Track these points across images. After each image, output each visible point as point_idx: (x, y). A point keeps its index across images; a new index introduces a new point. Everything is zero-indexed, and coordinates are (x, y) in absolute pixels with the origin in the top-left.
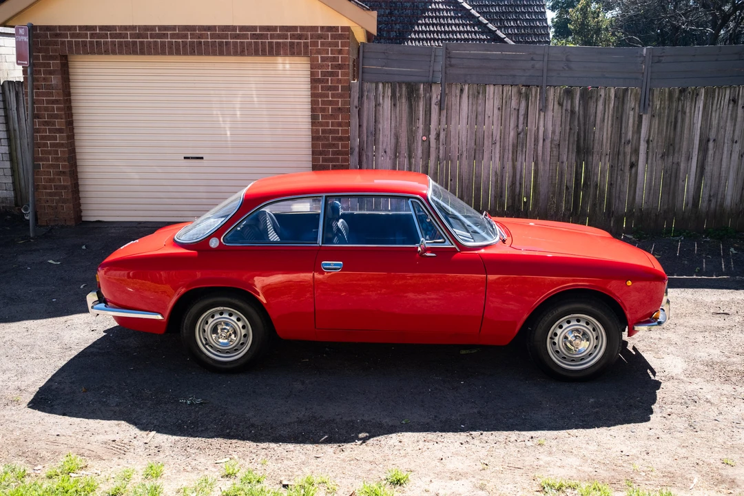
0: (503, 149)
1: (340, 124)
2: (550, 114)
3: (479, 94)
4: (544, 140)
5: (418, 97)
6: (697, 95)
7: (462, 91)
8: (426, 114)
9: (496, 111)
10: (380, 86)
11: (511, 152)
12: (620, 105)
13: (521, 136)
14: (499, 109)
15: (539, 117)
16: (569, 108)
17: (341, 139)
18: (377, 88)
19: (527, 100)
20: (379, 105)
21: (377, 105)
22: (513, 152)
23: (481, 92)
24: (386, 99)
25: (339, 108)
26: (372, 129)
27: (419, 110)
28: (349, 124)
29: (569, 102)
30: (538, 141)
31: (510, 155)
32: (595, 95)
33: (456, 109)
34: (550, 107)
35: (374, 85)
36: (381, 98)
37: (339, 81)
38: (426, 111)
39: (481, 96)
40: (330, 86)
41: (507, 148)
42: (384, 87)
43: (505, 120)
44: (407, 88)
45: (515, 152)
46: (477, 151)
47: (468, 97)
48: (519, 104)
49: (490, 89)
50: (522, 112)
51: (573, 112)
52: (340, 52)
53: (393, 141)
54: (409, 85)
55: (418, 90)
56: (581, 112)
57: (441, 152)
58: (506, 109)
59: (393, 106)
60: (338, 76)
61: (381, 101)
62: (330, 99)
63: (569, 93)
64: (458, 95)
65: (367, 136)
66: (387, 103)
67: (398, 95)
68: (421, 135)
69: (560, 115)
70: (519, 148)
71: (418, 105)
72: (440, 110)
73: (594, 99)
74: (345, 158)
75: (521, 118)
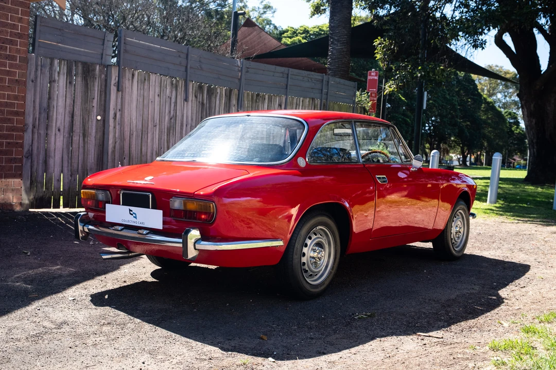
0: (161, 132)
1: (16, 98)
2: (190, 103)
3: (144, 81)
4: (186, 126)
5: (93, 77)
6: (264, 99)
7: (133, 75)
8: (101, 95)
9: (157, 97)
10: (56, 62)
11: (166, 134)
12: (228, 102)
13: (172, 120)
14: (158, 95)
15: (184, 106)
16: (201, 100)
17: (17, 114)
18: (52, 64)
19: (176, 90)
20: (54, 81)
21: (52, 81)
22: (167, 135)
23: (147, 79)
24: (61, 76)
25: (17, 80)
26: (45, 105)
27: (94, 90)
28: (24, 98)
29: (201, 95)
30: (183, 126)
31: (166, 137)
32: (215, 92)
33: (129, 92)
34: (190, 98)
35: (49, 60)
36: (57, 74)
37: (18, 51)
38: (101, 92)
39: (146, 82)
40: (9, 55)
41: (163, 131)
42: (60, 64)
43: (162, 106)
44: (83, 67)
45: (168, 134)
46: (144, 132)
47: (138, 82)
48: (171, 92)
49: (153, 77)
50: (173, 100)
51: (203, 104)
52: (20, 20)
53: (68, 119)
54: (85, 64)
55: (94, 70)
56: (208, 105)
57: (117, 131)
58: (163, 96)
59: (68, 84)
60: (17, 45)
61: (57, 78)
62: (8, 69)
63: (201, 88)
64: (131, 79)
65: (40, 113)
66: (62, 81)
67: (74, 72)
68: (95, 114)
69: (196, 106)
70: (171, 131)
71: (93, 85)
72: (118, 90)
73: (214, 96)
74: (20, 135)
75: (173, 105)
